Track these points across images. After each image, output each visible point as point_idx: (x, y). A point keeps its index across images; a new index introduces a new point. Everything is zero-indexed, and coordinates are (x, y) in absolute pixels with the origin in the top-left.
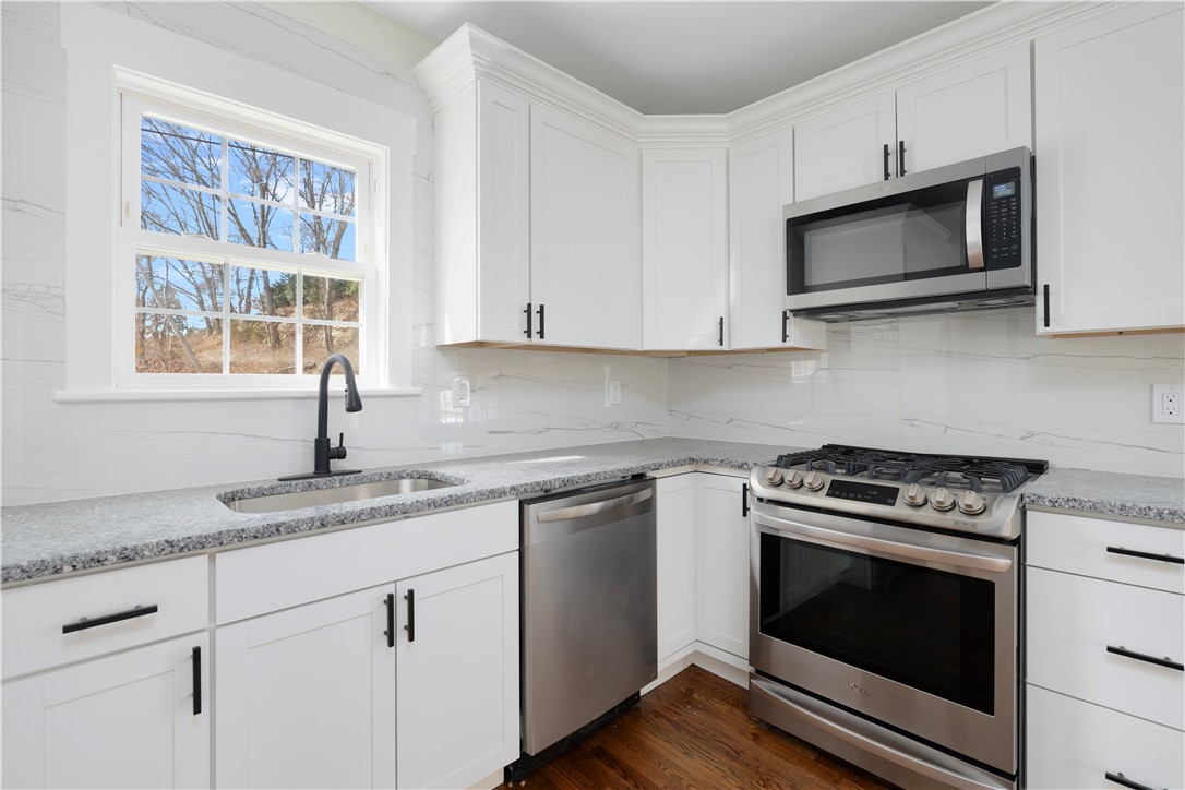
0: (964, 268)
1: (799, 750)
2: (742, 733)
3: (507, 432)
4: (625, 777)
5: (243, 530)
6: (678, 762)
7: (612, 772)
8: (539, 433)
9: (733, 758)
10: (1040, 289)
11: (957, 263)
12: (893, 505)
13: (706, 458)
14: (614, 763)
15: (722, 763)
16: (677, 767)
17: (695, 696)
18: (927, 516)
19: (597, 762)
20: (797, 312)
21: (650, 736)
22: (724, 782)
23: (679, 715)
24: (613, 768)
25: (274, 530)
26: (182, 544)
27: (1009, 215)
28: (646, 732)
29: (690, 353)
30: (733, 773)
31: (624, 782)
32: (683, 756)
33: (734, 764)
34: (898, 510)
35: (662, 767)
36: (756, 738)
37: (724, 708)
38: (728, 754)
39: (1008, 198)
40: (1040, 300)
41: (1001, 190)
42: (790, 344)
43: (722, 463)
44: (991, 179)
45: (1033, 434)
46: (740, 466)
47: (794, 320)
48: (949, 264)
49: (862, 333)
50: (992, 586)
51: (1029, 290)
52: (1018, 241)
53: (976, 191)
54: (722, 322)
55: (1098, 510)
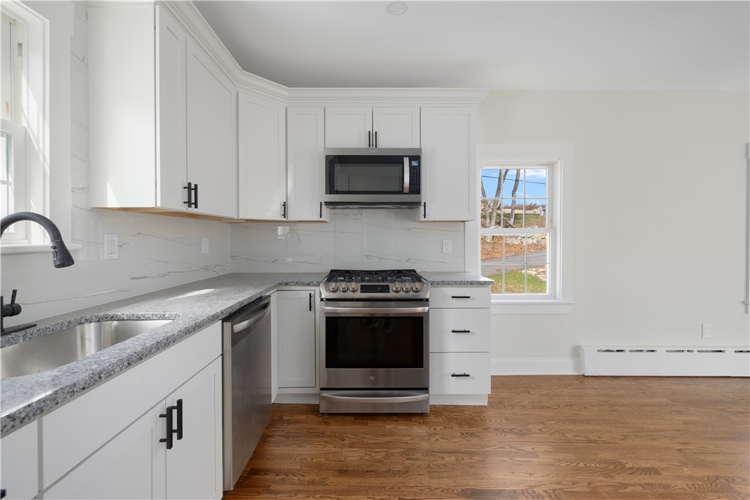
0: (401, 192)
1: (346, 418)
2: (319, 423)
3: (144, 277)
4: (277, 475)
5: (74, 385)
6: (299, 452)
7: (268, 477)
8: (164, 276)
9: (322, 437)
10: (423, 204)
12: (389, 292)
13: (287, 282)
14: (266, 472)
15: (319, 442)
16: (300, 455)
17: (285, 418)
18: (402, 295)
19: (256, 477)
20: (327, 204)
21: (276, 448)
22: (326, 449)
23: (283, 431)
24: (268, 474)
25: (97, 378)
26: (23, 415)
27: (416, 174)
28: (272, 448)
29: (247, 221)
30: (327, 443)
31: (278, 477)
32: (300, 448)
33: (325, 439)
34: (391, 295)
35: (293, 459)
36: (326, 423)
37: (303, 417)
38: (319, 436)
39: (416, 166)
40: (422, 208)
41: (414, 163)
42: (322, 219)
43: (297, 284)
44: (412, 158)
45: (410, 259)
46: (309, 285)
47: (324, 207)
48: (398, 190)
49: (346, 215)
50: (422, 317)
51: (419, 203)
52: (419, 184)
53: (406, 161)
54: (285, 205)
55: (449, 284)
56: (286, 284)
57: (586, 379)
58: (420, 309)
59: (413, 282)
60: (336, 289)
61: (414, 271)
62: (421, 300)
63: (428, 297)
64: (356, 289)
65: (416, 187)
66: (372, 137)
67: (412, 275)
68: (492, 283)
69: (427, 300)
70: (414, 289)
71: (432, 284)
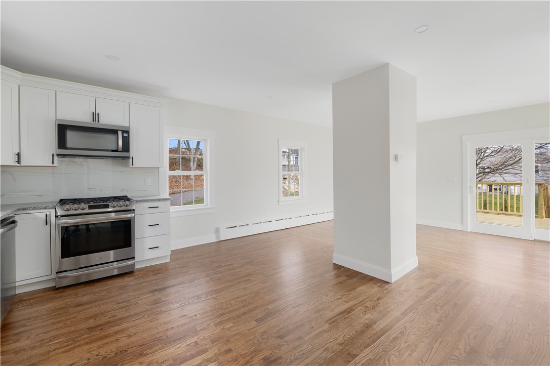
0: (117, 151)
1: (78, 287)
2: (57, 293)
10: (131, 158)
11: (114, 149)
13: (25, 207)
17: (25, 299)
18: (117, 208)
20: (59, 155)
27: (127, 141)
34: (110, 209)
36: (62, 292)
37: (41, 294)
39: (126, 137)
40: (131, 160)
41: (125, 135)
42: (54, 165)
43: (34, 208)
44: (123, 132)
45: (123, 190)
46: (45, 208)
47: (55, 157)
48: (115, 149)
49: (73, 162)
50: (131, 220)
51: (129, 157)
52: (129, 147)
53: (120, 133)
54: (18, 155)
55: (147, 201)
56: (24, 209)
57: (222, 242)
58: (129, 215)
59: (124, 201)
60: (69, 209)
61: (127, 196)
62: (130, 210)
63: (134, 208)
64: (85, 208)
65: (126, 147)
66: (95, 116)
67: (125, 198)
68: (171, 199)
69: (134, 210)
70: (119, 205)
71: (136, 202)
